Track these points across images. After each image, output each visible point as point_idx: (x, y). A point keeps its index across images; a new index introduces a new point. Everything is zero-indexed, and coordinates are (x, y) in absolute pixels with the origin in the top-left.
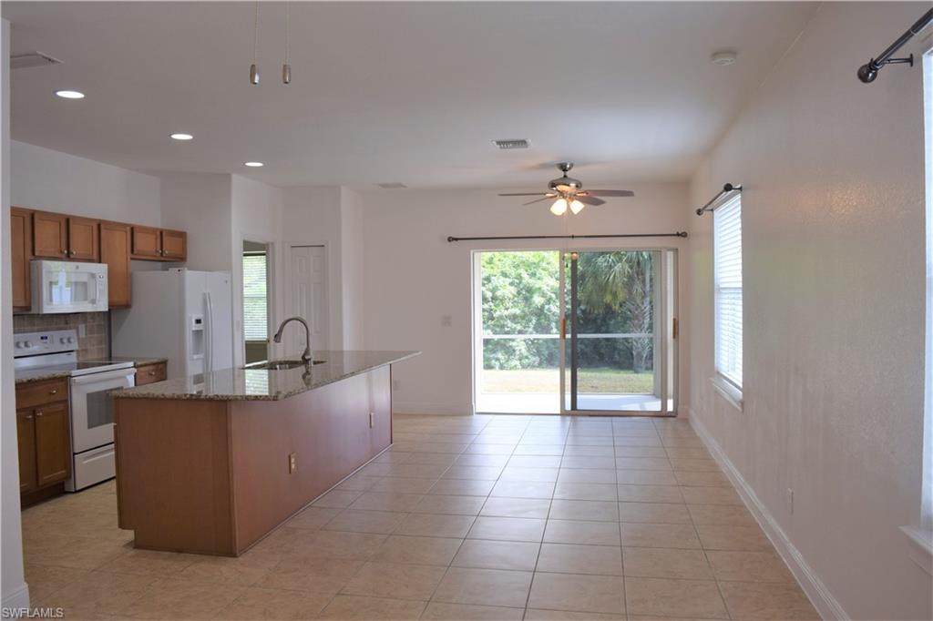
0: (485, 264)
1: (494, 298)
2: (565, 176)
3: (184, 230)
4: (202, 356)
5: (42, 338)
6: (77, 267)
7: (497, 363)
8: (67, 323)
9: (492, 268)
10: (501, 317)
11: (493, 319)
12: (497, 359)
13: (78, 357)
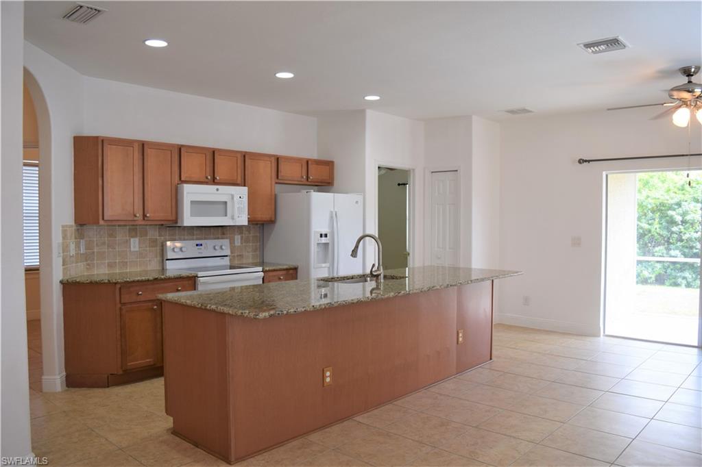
0: (676, 190)
1: (684, 222)
2: (690, 82)
3: (332, 160)
4: (328, 265)
5: (197, 245)
6: (217, 190)
7: (684, 282)
8: (223, 234)
9: (684, 194)
10: (689, 240)
11: (682, 240)
12: (684, 278)
13: (230, 260)
